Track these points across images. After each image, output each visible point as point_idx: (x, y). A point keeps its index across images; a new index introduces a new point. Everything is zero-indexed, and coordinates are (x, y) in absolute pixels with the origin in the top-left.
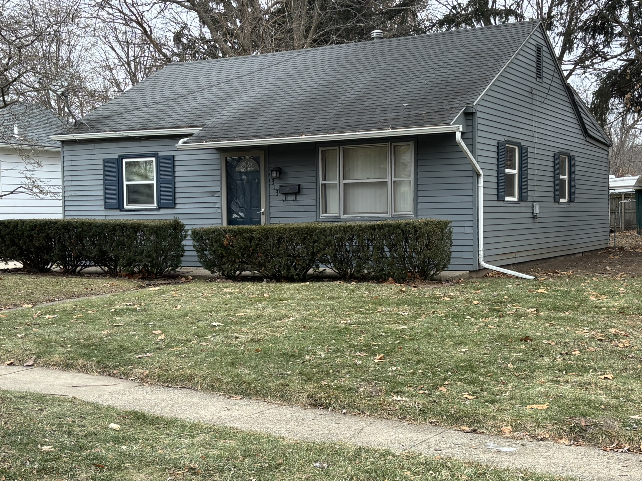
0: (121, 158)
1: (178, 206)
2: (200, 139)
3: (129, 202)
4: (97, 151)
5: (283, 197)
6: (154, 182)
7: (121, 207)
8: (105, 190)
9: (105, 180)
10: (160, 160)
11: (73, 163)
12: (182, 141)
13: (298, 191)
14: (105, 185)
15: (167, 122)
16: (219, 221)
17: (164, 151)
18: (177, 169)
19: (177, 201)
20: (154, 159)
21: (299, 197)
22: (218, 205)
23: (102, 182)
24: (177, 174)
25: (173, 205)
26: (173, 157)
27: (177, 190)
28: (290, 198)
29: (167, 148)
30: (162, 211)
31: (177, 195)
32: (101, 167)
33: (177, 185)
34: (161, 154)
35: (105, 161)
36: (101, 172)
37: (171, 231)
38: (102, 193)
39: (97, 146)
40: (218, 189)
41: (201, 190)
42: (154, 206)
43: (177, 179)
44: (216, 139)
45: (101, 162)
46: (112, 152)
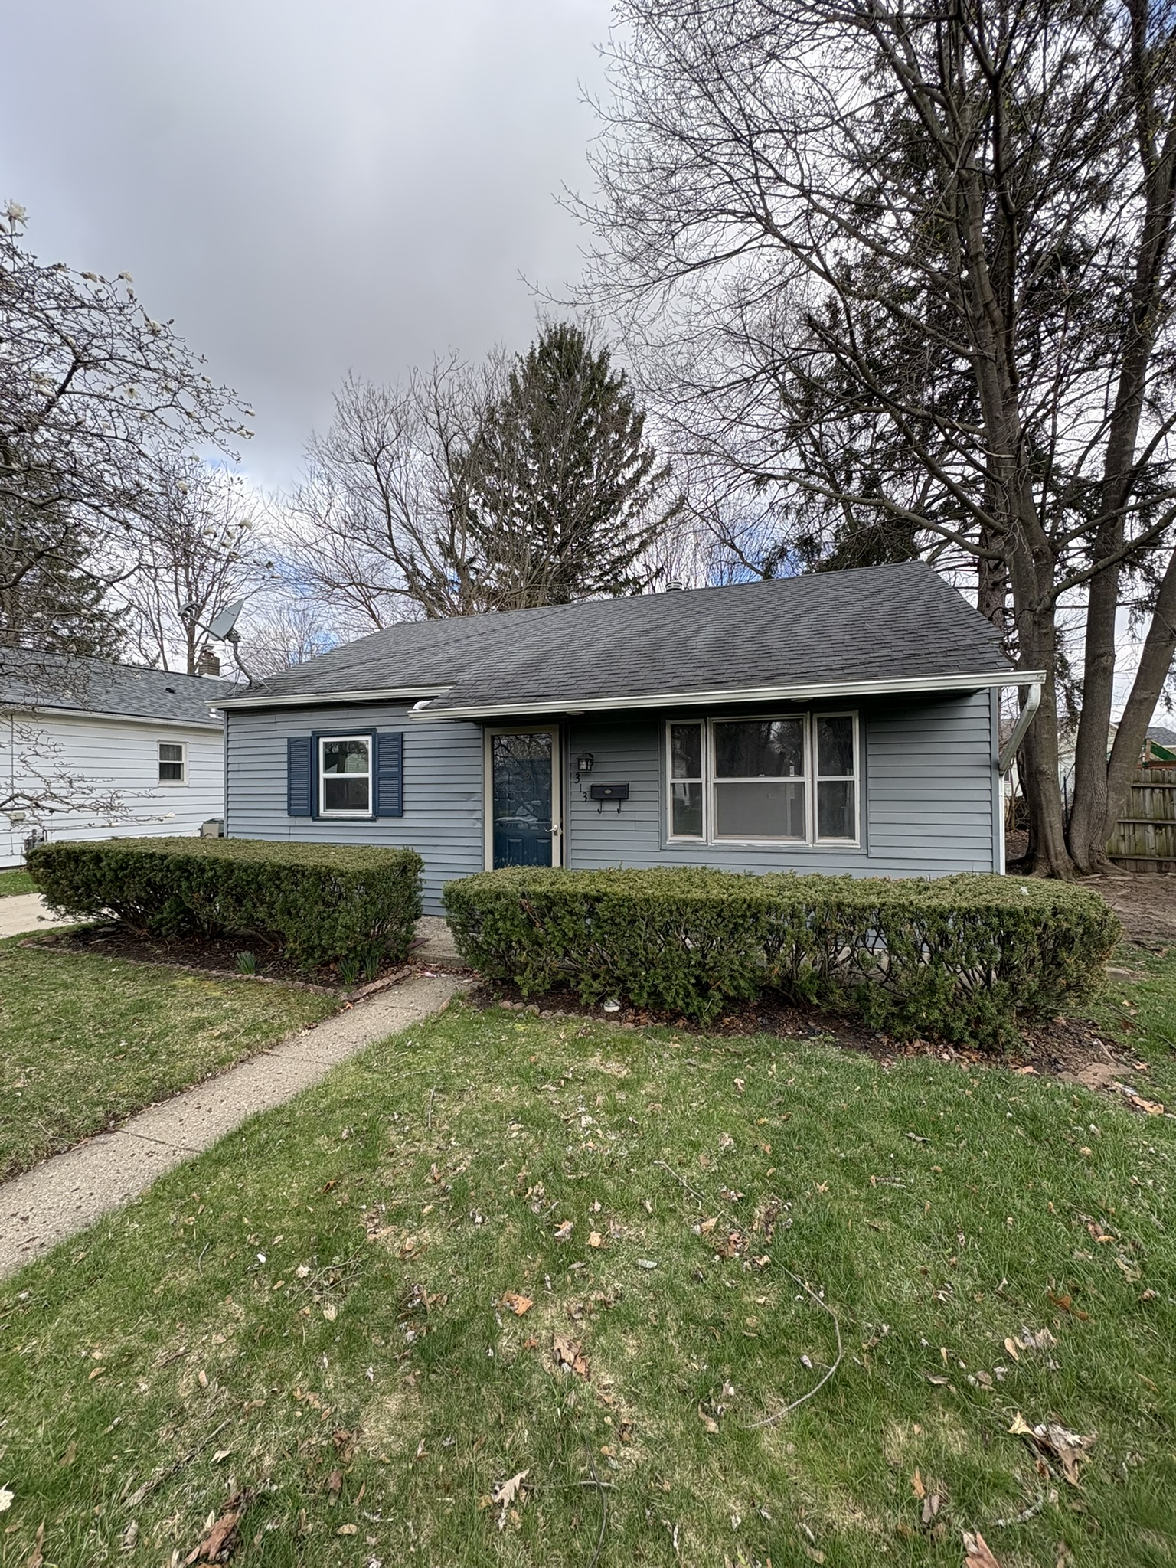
0: (317, 736)
1: (407, 815)
2: (448, 702)
3: (329, 805)
4: (279, 726)
5: (596, 806)
6: (369, 775)
7: (314, 815)
8: (290, 787)
9: (290, 770)
10: (378, 739)
11: (243, 744)
12: (418, 705)
13: (623, 795)
14: (290, 778)
17: (386, 723)
18: (406, 754)
19: (406, 806)
20: (369, 738)
21: (625, 806)
22: (478, 815)
23: (285, 774)
24: (406, 763)
25: (400, 813)
26: (402, 734)
27: (406, 789)
28: (610, 807)
29: (392, 721)
30: (380, 822)
31: (406, 797)
32: (285, 750)
33: (406, 780)
34: (380, 730)
35: (292, 742)
36: (285, 758)
38: (285, 790)
39: (279, 717)
40: (477, 789)
41: (447, 789)
42: (369, 813)
43: (406, 771)
45: (285, 742)
46: (302, 727)
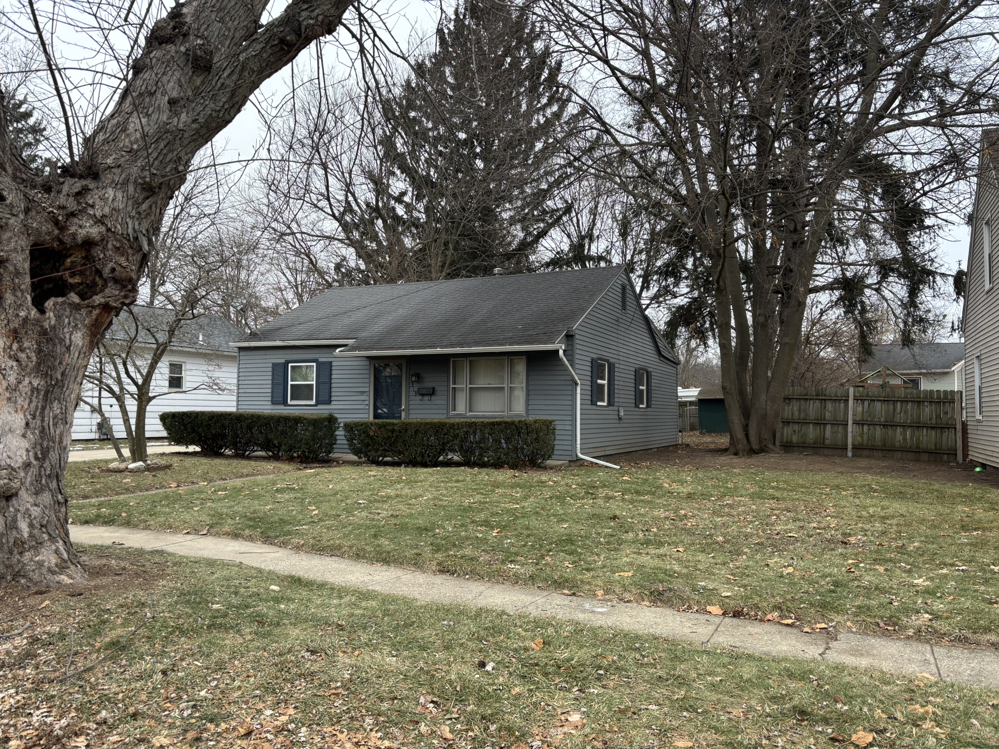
0: (287, 362)
1: (333, 403)
2: (353, 348)
3: (292, 399)
4: (267, 357)
5: (420, 397)
6: (314, 383)
7: (285, 403)
8: (273, 388)
9: (273, 380)
10: (320, 365)
11: (247, 366)
12: (338, 350)
13: (432, 392)
14: (273, 384)
15: (327, 334)
16: (366, 416)
17: (324, 358)
18: (333, 372)
19: (333, 399)
20: (314, 364)
21: (433, 398)
22: (367, 402)
23: (270, 382)
24: (333, 376)
25: (329, 402)
26: (331, 362)
27: (333, 390)
28: (426, 398)
29: (326, 355)
30: (319, 407)
31: (333, 394)
32: (270, 369)
33: (333, 385)
34: (321, 360)
35: (274, 365)
36: (270, 374)
37: (326, 423)
38: (270, 391)
39: (268, 352)
40: (367, 389)
41: (353, 390)
42: (313, 402)
43: (333, 381)
44: (367, 349)
45: (271, 365)
46: (279, 358)
